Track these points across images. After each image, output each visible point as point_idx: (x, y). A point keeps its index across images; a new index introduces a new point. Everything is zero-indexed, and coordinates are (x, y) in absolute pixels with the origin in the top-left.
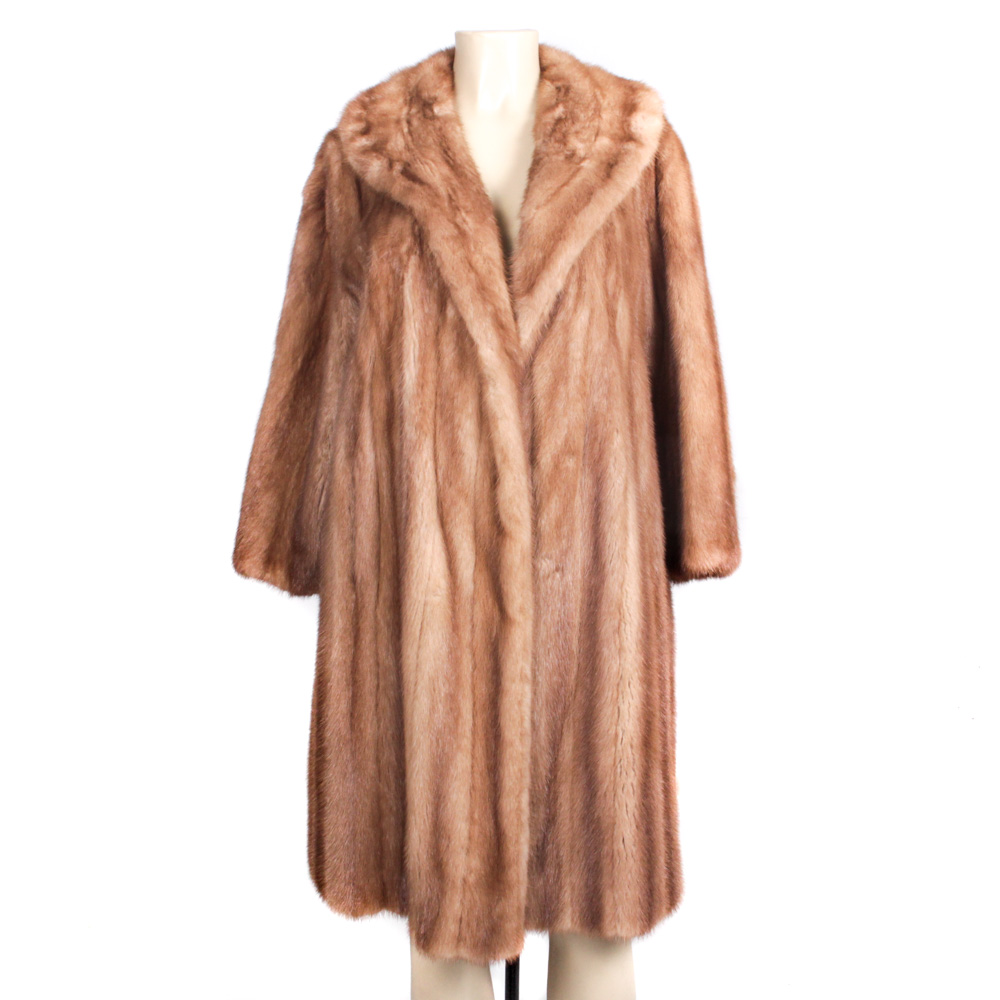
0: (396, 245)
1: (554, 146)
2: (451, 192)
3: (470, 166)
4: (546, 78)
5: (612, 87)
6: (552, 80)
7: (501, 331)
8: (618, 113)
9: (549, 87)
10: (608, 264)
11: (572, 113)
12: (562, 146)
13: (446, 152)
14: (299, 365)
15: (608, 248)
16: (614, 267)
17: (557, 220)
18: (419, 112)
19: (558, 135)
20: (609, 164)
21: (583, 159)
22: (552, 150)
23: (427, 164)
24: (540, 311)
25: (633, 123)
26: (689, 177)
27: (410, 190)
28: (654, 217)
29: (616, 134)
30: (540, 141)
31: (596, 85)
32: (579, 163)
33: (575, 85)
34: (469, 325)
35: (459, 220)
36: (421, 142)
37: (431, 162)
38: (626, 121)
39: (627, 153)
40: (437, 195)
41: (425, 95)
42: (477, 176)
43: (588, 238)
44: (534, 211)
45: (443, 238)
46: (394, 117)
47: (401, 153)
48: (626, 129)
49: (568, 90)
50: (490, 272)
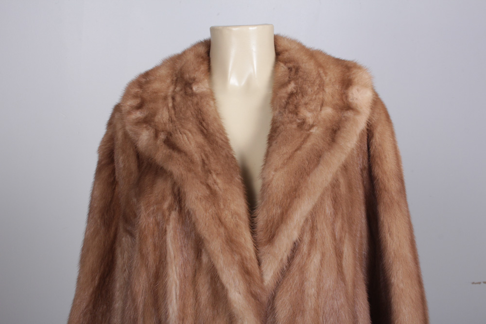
0: (159, 203)
1: (287, 116)
2: (204, 157)
3: (221, 134)
4: (280, 61)
5: (332, 66)
6: (285, 63)
7: (247, 277)
8: (337, 87)
9: (283, 68)
10: (336, 214)
11: (301, 88)
12: (295, 116)
13: (201, 123)
14: (97, 282)
15: (335, 201)
16: (340, 216)
17: (293, 180)
18: (181, 90)
19: (291, 107)
20: (333, 130)
21: (312, 126)
22: (286, 119)
23: (185, 134)
24: (280, 258)
25: (350, 95)
26: (393, 134)
27: (170, 157)
28: (366, 166)
29: (337, 104)
30: (277, 112)
31: (319, 65)
32: (309, 130)
33: (303, 66)
34: (220, 273)
35: (210, 182)
36: (181, 115)
37: (188, 132)
38: (344, 93)
39: (347, 119)
40: (192, 162)
41: (187, 76)
42: (226, 141)
43: (318, 194)
44: (273, 173)
45: (197, 198)
46: (163, 94)
47: (165, 124)
48: (345, 100)
49: (297, 69)
50: (237, 225)
